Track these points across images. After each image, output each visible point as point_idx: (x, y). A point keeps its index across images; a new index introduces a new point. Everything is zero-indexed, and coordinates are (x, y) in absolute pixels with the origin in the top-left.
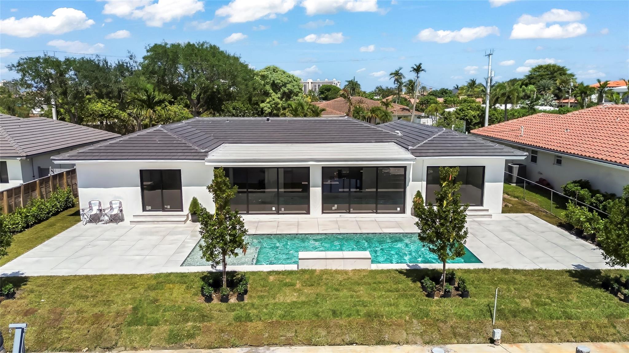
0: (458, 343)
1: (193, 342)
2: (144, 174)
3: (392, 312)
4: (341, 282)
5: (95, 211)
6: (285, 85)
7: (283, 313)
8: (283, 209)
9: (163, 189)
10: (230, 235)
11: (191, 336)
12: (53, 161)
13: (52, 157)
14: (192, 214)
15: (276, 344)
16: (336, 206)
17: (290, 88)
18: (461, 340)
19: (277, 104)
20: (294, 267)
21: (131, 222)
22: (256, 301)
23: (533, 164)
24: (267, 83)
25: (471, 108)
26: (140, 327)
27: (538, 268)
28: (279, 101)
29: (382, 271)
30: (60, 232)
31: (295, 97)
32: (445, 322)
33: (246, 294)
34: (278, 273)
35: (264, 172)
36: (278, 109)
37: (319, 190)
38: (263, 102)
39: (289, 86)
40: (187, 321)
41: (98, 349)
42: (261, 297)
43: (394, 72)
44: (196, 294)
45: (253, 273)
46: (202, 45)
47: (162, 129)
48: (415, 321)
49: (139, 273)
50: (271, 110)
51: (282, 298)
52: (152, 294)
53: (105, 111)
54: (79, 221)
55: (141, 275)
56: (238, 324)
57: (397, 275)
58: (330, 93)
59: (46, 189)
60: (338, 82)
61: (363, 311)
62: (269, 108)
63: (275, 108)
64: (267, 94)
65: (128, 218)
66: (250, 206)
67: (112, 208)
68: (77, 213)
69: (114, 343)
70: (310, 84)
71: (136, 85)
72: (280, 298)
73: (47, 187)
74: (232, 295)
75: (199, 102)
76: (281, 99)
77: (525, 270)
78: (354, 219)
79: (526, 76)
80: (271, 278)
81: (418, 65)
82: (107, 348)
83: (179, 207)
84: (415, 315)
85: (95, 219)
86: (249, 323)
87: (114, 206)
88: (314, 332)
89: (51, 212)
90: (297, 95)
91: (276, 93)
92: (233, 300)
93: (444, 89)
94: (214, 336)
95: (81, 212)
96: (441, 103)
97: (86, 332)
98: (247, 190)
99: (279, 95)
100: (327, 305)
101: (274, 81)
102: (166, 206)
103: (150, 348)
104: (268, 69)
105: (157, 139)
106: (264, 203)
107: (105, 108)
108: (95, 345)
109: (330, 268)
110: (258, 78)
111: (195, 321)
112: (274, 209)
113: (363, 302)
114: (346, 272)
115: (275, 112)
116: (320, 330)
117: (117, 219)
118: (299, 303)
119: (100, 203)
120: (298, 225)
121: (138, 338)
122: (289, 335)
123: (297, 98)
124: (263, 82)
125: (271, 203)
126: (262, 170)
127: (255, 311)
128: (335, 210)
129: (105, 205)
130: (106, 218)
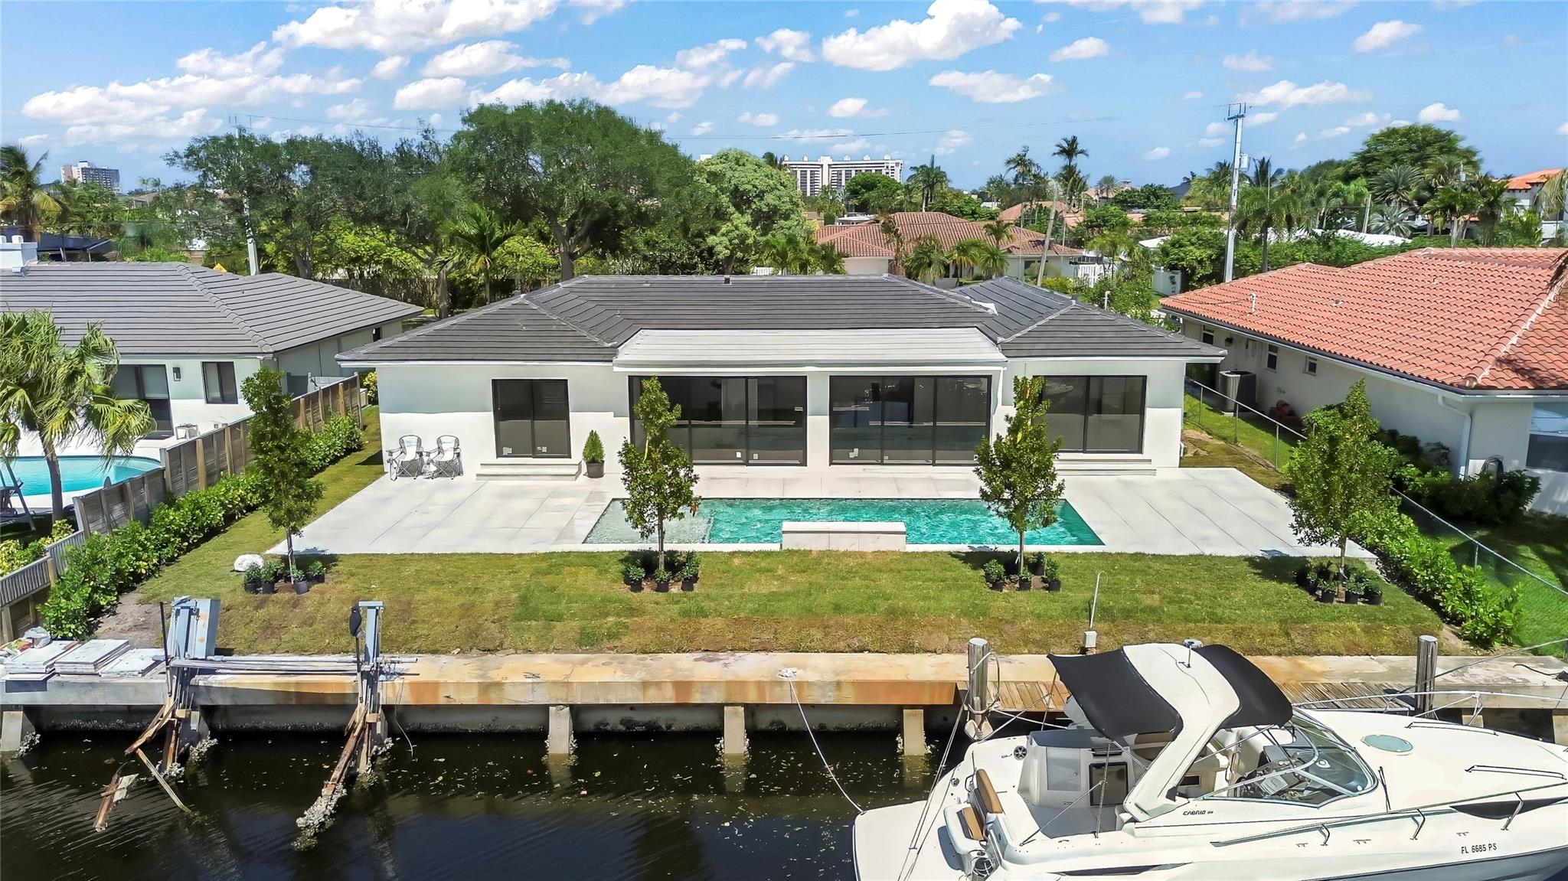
0: (1030, 652)
1: (617, 643)
2: (500, 387)
3: (928, 609)
4: (852, 567)
5: (411, 455)
6: (761, 196)
7: (756, 606)
8: (756, 456)
9: (534, 419)
10: (670, 485)
11: (612, 636)
12: (339, 363)
13: (337, 356)
14: (588, 463)
15: (745, 650)
16: (856, 450)
17: (771, 202)
18: (1034, 650)
19: (743, 238)
20: (775, 547)
21: (477, 475)
22: (713, 592)
23: (1270, 373)
24: (723, 190)
25: (1199, 239)
26: (534, 623)
27: (1196, 552)
28: (748, 230)
29: (925, 554)
30: (357, 492)
31: (782, 222)
32: (1013, 623)
33: (696, 582)
34: (748, 554)
35: (719, 386)
36: (746, 249)
37: (826, 419)
38: (714, 232)
39: (770, 198)
40: (607, 615)
41: (474, 650)
42: (722, 586)
43: (1014, 156)
44: (615, 581)
45: (706, 554)
46: (581, 108)
47: (527, 302)
48: (964, 621)
49: (516, 552)
50: (731, 251)
51: (754, 587)
52: (546, 581)
53: (362, 251)
54: (383, 473)
55: (520, 555)
56: (686, 620)
57: (950, 559)
58: (873, 194)
59: (313, 413)
60: (897, 164)
61: (883, 606)
62: (726, 248)
63: (739, 247)
64: (721, 215)
65: (471, 466)
66: (694, 450)
67: (440, 450)
68: (376, 459)
69: (498, 643)
70: (826, 168)
71: (441, 197)
72: (751, 588)
73: (315, 412)
74: (673, 584)
75: (572, 231)
76: (753, 225)
77: (1174, 556)
78: (891, 476)
79: (1357, 154)
80: (736, 561)
81: (1070, 139)
82: (489, 650)
83: (563, 450)
84: (965, 613)
85: (411, 469)
86: (702, 620)
87: (444, 447)
88: (804, 633)
89: (327, 456)
90: (787, 217)
91: (742, 213)
92: (675, 589)
93: (1152, 186)
94: (650, 636)
95: (386, 457)
96: (1136, 225)
97: (453, 627)
98: (690, 422)
99: (748, 218)
100: (828, 597)
101: (736, 188)
102: (539, 448)
103: (553, 651)
104: (724, 157)
105: (520, 322)
106: (720, 446)
107: (363, 244)
108: (470, 644)
109: (835, 549)
110: (702, 180)
111: (618, 615)
112: (739, 455)
113: (885, 593)
114: (862, 555)
115: (739, 255)
116: (813, 631)
117: (450, 470)
118: (782, 595)
119: (419, 441)
120: (785, 482)
121: (533, 638)
122: (765, 637)
123: (789, 223)
124: (714, 189)
125: (732, 446)
126: (716, 382)
127: (712, 604)
128: (855, 458)
129: (429, 445)
130: (433, 468)
